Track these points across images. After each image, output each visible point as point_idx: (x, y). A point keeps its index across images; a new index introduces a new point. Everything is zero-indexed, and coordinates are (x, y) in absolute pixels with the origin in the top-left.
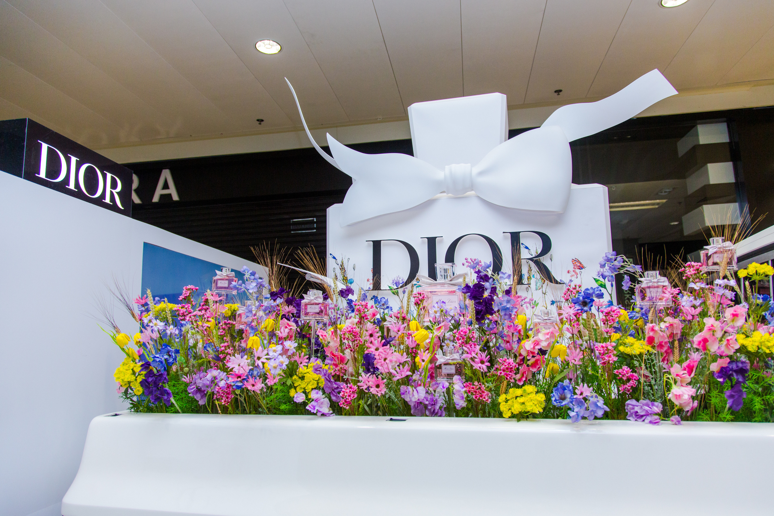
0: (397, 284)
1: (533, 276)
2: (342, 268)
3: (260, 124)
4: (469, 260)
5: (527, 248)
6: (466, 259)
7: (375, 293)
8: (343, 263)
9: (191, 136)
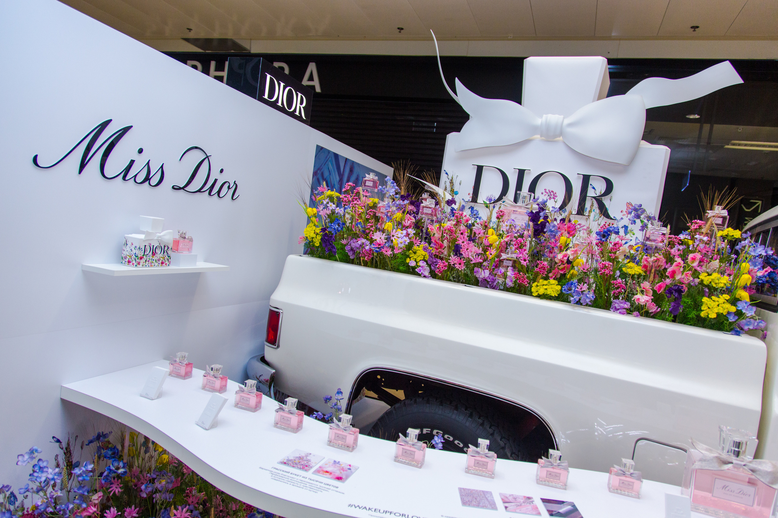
0: (490, 200)
1: (594, 210)
2: (451, 182)
3: (400, 32)
4: (547, 191)
5: (594, 188)
6: (545, 190)
7: (473, 204)
8: (452, 179)
9: (338, 36)
